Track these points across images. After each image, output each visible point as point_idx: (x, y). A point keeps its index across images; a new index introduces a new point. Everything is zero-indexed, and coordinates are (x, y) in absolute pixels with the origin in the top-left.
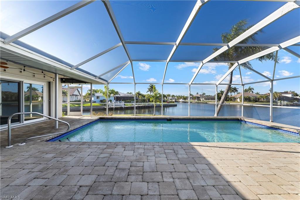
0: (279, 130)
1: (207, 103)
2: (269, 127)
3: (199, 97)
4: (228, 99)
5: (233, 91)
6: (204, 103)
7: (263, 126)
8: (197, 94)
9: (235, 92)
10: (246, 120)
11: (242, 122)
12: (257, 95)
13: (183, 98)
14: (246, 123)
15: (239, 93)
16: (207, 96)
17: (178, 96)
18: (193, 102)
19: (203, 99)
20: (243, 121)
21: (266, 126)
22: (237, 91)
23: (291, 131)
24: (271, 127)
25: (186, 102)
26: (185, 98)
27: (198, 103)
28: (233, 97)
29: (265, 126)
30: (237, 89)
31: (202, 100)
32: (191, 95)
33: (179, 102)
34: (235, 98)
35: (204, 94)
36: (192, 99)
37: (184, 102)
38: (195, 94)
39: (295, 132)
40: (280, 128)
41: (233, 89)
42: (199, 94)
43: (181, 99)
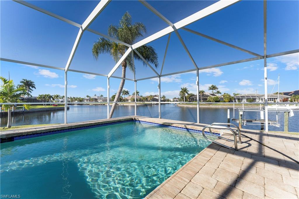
0: (170, 127)
1: (104, 105)
2: (161, 125)
3: (97, 99)
4: (122, 101)
5: (126, 93)
6: (101, 105)
7: (155, 124)
8: (95, 95)
9: (127, 95)
10: (140, 119)
11: (136, 122)
12: (141, 97)
13: (79, 100)
14: (140, 122)
15: (130, 96)
16: (105, 98)
17: (72, 97)
18: (90, 104)
19: (101, 101)
20: (137, 120)
21: (159, 124)
22: (128, 94)
23: (179, 126)
24: (163, 125)
25: (82, 104)
26: (81, 100)
27: (96, 105)
28: (126, 99)
29: (157, 124)
30: (129, 93)
31: (99, 101)
32: (88, 97)
33: (74, 104)
34: (127, 100)
35: (102, 96)
36: (89, 101)
37: (80, 104)
38: (92, 96)
39: (182, 127)
40: (170, 125)
41: (126, 92)
42: (97, 96)
43: (76, 102)
